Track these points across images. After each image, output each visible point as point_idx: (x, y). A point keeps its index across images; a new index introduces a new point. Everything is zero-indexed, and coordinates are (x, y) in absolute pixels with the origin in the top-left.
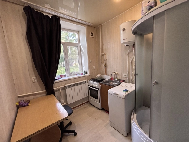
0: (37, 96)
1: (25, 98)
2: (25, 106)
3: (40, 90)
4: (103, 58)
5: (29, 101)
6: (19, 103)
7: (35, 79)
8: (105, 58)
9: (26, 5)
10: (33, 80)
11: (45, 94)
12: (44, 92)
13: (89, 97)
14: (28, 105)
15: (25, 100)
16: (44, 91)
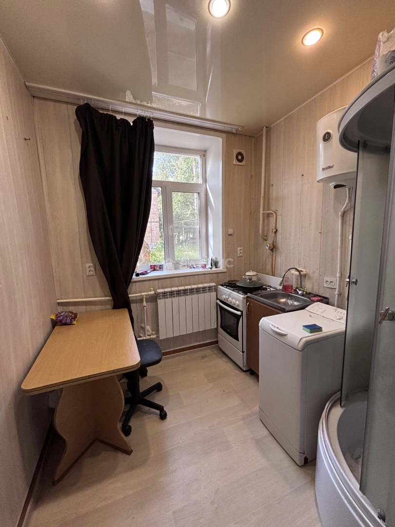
0: (93, 308)
1: (71, 308)
2: (66, 324)
3: (99, 295)
4: (268, 225)
5: (76, 315)
6: (56, 315)
7: (92, 269)
8: (272, 226)
9: (82, 103)
10: (88, 270)
11: (110, 307)
12: (108, 300)
13: (217, 329)
14: (71, 324)
15: (70, 312)
16: (108, 298)
